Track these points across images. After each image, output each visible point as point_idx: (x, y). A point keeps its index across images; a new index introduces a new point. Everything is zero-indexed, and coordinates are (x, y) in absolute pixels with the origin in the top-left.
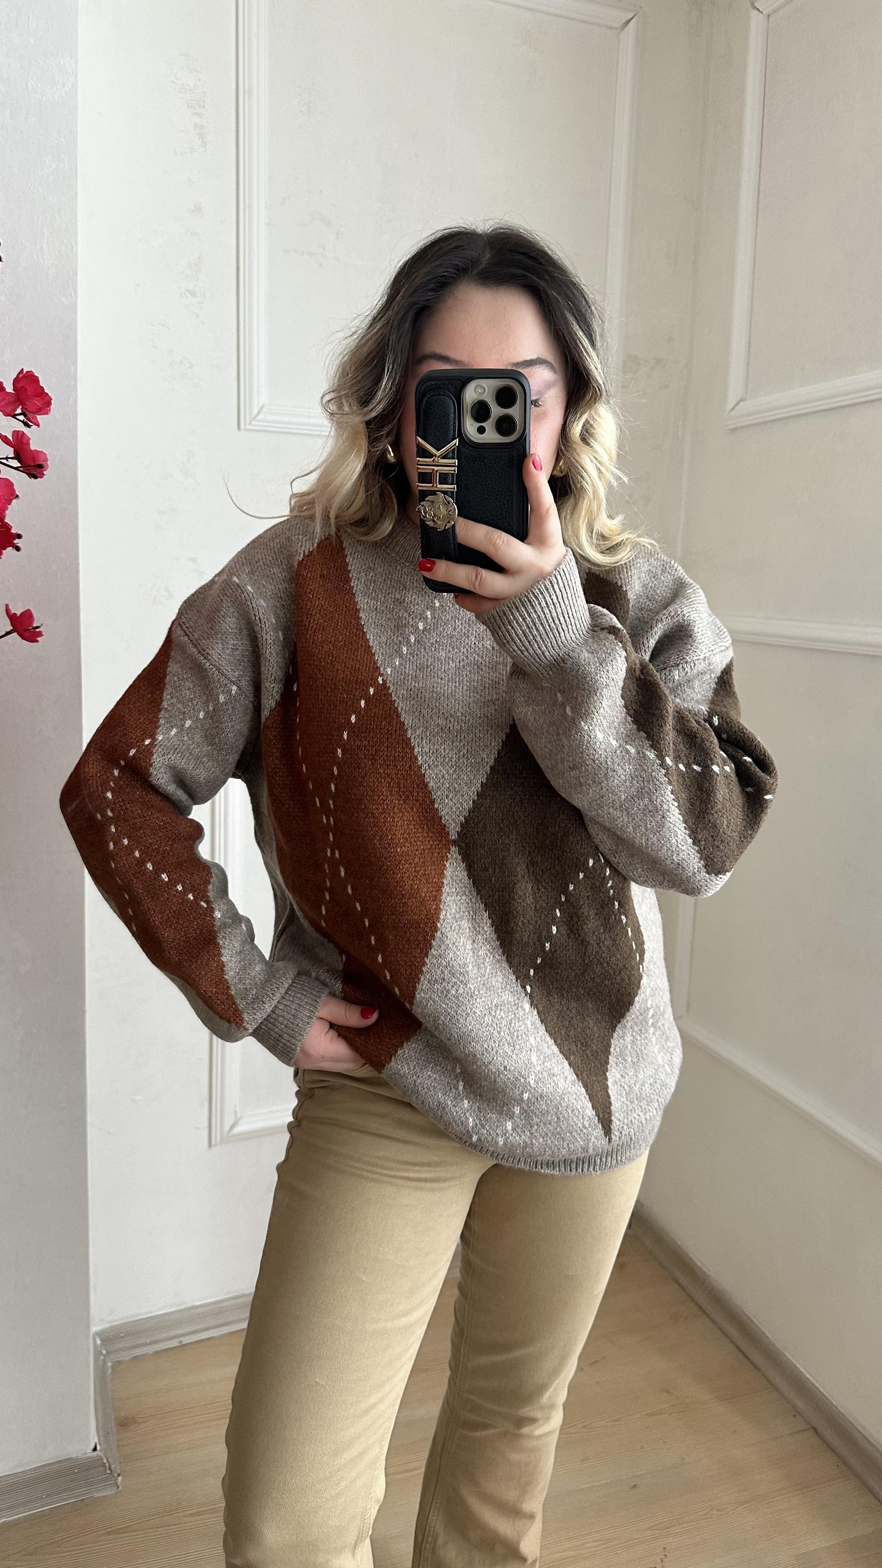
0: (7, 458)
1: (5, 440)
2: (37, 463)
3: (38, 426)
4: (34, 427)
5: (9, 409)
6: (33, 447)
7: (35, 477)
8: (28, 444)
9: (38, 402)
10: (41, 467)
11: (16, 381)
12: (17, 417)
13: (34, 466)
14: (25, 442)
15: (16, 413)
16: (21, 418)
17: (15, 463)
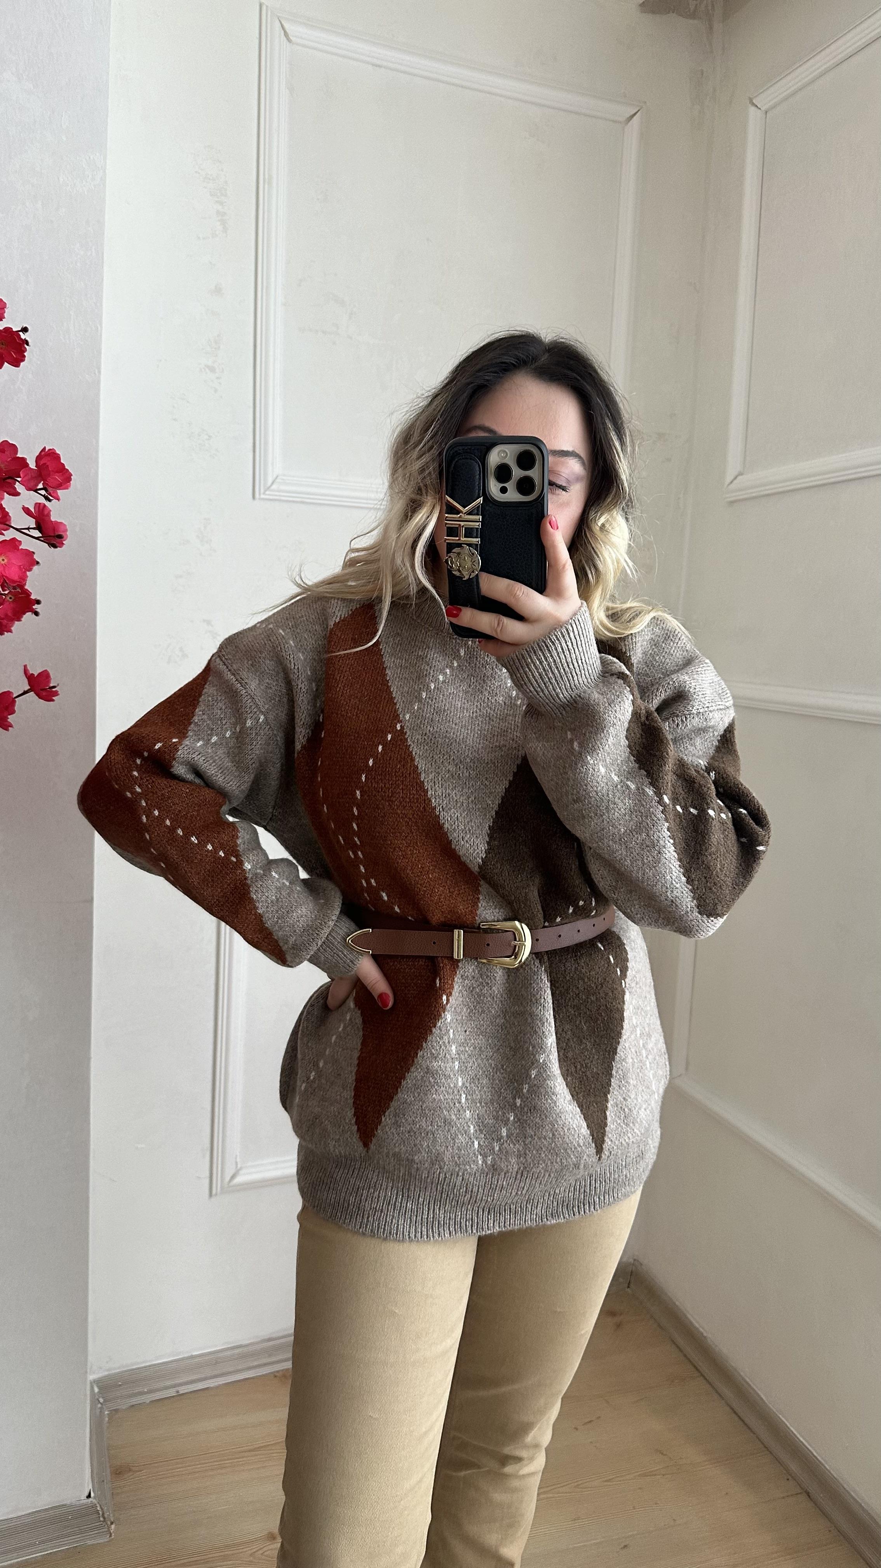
0: (28, 529)
1: (27, 511)
2: (56, 534)
3: (58, 499)
4: (54, 501)
5: (32, 484)
6: (53, 519)
7: (55, 547)
8: (49, 515)
9: (58, 478)
10: (60, 537)
11: (38, 459)
12: (39, 492)
13: (54, 537)
14: (46, 513)
15: (38, 487)
16: (43, 492)
17: (37, 534)
